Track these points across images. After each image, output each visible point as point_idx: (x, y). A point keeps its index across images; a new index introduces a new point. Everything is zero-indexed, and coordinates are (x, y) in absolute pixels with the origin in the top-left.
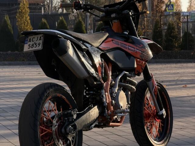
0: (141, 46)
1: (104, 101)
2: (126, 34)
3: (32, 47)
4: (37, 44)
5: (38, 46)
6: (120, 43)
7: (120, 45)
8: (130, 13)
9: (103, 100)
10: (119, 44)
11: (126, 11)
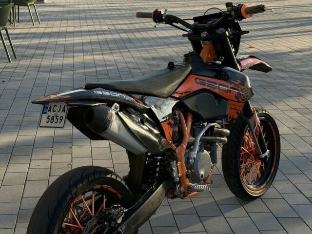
0: (238, 82)
1: (175, 175)
2: (218, 65)
3: (52, 121)
4: (59, 118)
5: (59, 121)
6: (208, 81)
7: (206, 85)
8: (227, 32)
9: (173, 175)
10: (205, 83)
11: (221, 30)
